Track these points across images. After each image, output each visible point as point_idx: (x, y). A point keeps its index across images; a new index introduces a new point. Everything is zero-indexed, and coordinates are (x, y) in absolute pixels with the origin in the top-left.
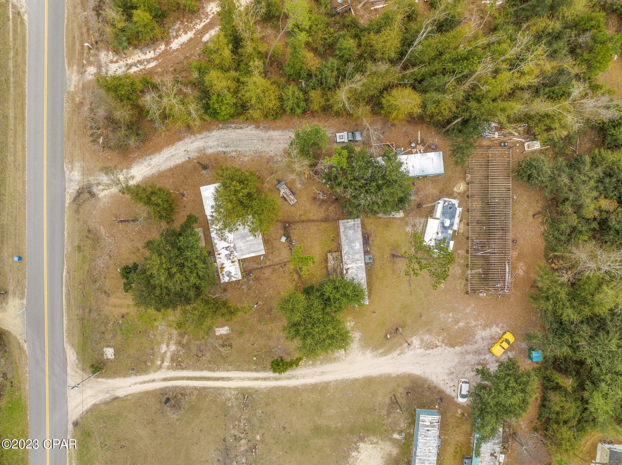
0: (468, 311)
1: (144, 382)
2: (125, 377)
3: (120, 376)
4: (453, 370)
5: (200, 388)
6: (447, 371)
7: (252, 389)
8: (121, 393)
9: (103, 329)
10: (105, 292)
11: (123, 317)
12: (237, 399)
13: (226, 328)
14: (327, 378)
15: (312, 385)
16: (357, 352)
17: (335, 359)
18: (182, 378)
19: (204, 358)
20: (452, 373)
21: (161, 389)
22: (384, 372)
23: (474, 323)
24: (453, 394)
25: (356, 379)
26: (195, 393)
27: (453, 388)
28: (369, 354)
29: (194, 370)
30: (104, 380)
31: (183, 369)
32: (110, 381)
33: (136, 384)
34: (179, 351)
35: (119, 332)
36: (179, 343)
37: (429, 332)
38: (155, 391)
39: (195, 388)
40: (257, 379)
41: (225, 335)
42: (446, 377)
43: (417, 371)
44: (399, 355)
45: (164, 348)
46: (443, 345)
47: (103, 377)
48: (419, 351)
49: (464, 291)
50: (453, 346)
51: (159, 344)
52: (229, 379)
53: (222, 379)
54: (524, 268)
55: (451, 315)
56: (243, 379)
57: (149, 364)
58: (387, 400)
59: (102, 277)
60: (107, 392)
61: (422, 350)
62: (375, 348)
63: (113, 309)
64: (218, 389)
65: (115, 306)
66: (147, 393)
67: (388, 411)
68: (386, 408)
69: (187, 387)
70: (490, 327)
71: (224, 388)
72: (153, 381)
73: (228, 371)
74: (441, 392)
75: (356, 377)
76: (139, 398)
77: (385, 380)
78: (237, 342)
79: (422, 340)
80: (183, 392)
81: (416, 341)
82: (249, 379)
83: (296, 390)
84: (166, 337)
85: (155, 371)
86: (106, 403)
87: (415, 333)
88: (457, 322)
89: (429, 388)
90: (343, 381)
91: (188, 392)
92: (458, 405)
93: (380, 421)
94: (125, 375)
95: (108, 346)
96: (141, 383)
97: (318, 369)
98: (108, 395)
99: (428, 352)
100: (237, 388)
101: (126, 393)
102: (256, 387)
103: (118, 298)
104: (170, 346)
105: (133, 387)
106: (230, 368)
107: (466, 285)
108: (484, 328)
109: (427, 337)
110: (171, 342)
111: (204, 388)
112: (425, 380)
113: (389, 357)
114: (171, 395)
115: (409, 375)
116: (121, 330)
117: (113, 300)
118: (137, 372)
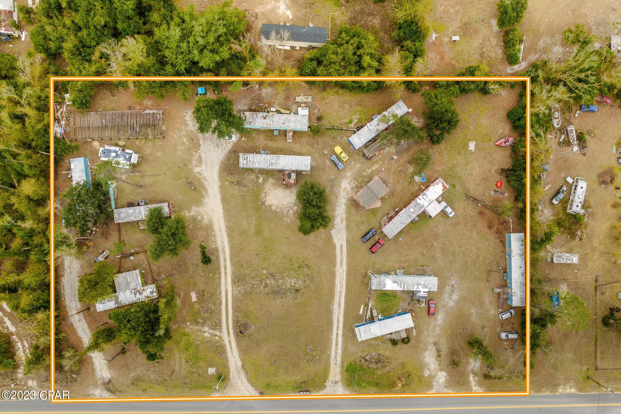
0: (176, 136)
1: (231, 347)
2: (228, 360)
3: (228, 364)
4: (215, 144)
5: (233, 310)
6: (216, 149)
7: (232, 277)
8: (239, 364)
9: (196, 375)
10: (172, 373)
11: (187, 362)
12: (239, 286)
13: (192, 294)
14: (223, 228)
15: (228, 237)
16: (205, 208)
17: (210, 223)
18: (227, 322)
19: (212, 308)
20: (218, 145)
21: (235, 336)
22: (218, 190)
23: (184, 132)
24: (232, 144)
25: (223, 208)
26: (236, 314)
27: (228, 144)
28: (206, 200)
29: (221, 315)
30: (231, 375)
31: (221, 322)
32: (231, 371)
33: (232, 353)
34: (208, 325)
35: (198, 364)
36: (203, 325)
37: (190, 161)
38: (236, 340)
39: (233, 313)
40: (226, 273)
41: (196, 294)
42: (220, 149)
43: (216, 168)
44: (206, 180)
45: (207, 335)
46: (199, 152)
47: (229, 375)
48: (203, 168)
49: (163, 139)
50: (199, 145)
51: (204, 337)
52: (226, 292)
53: (227, 296)
54: (147, 101)
55: (179, 147)
56: (226, 282)
57: (218, 344)
58: (236, 187)
59: (162, 375)
60: (239, 372)
61: (203, 165)
62: (202, 196)
63: (182, 368)
64: (233, 298)
65: (181, 367)
66: (238, 346)
67: (243, 187)
68: (242, 188)
69: (233, 319)
70: (186, 121)
71: (233, 295)
72: (230, 342)
73: (221, 292)
74: (230, 152)
75: (222, 208)
76: (242, 351)
77: (223, 189)
78: (201, 286)
79: (196, 166)
80: (236, 322)
81: (197, 170)
82: (226, 278)
83: (232, 248)
84: (199, 333)
85: (223, 340)
86: (247, 373)
87: (192, 171)
88: (184, 144)
89: (228, 160)
90: (225, 217)
91: (236, 318)
92: (239, 140)
93: (251, 192)
94: (226, 360)
95: (207, 371)
96: (232, 350)
97: (218, 233)
98: (241, 372)
99: (204, 162)
100: (232, 286)
101: (239, 360)
102: (231, 274)
103: (175, 364)
104: (205, 330)
105: (235, 355)
106: (219, 291)
107: (159, 139)
108: (186, 125)
109: (194, 163)
110: (203, 329)
111: (233, 308)
112: (222, 162)
113: (207, 187)
114: (238, 330)
115: (219, 173)
116: (196, 363)
117: (177, 368)
118: (224, 352)
